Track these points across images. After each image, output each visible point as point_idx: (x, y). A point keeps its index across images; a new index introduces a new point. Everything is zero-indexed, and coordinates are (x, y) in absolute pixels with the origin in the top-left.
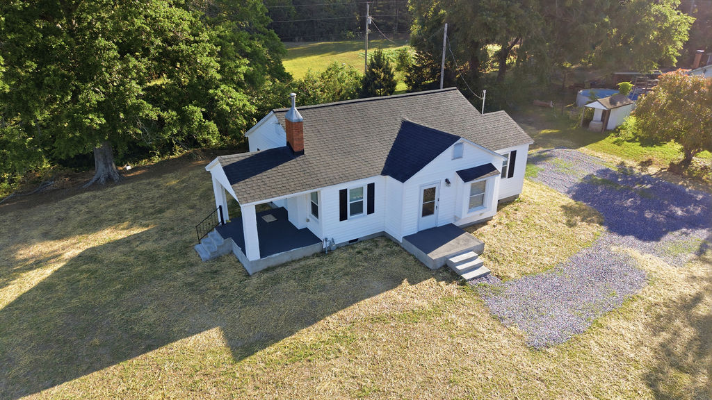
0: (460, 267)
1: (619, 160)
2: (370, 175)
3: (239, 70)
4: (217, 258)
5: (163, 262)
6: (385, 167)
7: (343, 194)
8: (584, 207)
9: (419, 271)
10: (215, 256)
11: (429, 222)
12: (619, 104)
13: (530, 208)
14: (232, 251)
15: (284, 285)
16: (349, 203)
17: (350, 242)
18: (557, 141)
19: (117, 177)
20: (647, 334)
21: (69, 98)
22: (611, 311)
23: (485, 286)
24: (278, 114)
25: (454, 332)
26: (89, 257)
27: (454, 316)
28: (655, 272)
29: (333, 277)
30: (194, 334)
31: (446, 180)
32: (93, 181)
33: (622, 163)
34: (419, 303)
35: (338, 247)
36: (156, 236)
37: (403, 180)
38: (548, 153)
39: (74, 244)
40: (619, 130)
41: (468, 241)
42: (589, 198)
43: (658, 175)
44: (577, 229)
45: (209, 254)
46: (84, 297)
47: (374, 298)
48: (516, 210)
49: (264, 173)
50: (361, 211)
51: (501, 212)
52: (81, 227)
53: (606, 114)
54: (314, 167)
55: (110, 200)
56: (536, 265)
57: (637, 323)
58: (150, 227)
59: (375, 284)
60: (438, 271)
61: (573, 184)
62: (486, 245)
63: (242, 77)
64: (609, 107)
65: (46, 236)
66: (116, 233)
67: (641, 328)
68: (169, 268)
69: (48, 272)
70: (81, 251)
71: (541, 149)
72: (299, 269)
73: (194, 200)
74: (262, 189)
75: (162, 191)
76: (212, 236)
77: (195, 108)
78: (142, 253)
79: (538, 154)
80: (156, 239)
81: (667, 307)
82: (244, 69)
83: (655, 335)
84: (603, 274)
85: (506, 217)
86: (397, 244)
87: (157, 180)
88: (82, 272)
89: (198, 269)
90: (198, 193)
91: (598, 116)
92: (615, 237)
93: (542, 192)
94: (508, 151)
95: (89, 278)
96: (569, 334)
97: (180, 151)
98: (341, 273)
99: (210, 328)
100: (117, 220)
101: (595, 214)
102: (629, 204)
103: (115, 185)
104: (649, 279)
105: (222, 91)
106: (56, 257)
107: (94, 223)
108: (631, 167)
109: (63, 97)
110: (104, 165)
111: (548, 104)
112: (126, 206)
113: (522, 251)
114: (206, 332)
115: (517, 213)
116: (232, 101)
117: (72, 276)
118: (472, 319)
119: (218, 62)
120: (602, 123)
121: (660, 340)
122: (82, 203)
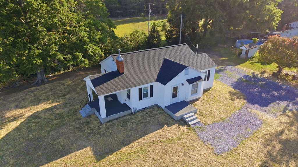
0: (187, 120)
1: (252, 71)
2: (151, 82)
3: (97, 37)
4: (89, 116)
5: (66, 118)
6: (157, 78)
7: (140, 90)
8: (238, 92)
9: (171, 121)
10: (88, 115)
11: (175, 100)
12: (252, 47)
13: (216, 92)
14: (95, 113)
15: (116, 128)
16: (142, 93)
17: (143, 109)
18: (228, 63)
19: (46, 80)
20: (262, 147)
21: (27, 52)
22: (248, 137)
23: (198, 127)
24: (113, 57)
25: (185, 147)
26: (35, 116)
27: (185, 141)
28: (266, 120)
29: (136, 124)
30: (80, 150)
31: (182, 83)
32: (36, 82)
33: (254, 73)
34: (171, 135)
35: (138, 111)
36: (63, 107)
37: (164, 84)
38: (224, 68)
39: (29, 110)
40: (253, 58)
41: (191, 108)
42: (240, 88)
43: (268, 78)
44: (235, 102)
45: (85, 114)
46: (34, 134)
47: (153, 133)
48: (210, 94)
49: (108, 82)
50: (148, 96)
51: (204, 95)
52: (32, 103)
53: (247, 51)
54: (128, 79)
55: (43, 90)
56: (218, 118)
57: (258, 142)
58: (60, 103)
59: (153, 127)
60: (179, 121)
61: (233, 82)
62: (198, 110)
63: (98, 40)
64: (248, 48)
65: (17, 107)
66: (46, 105)
67: (260, 144)
68: (68, 121)
69: (19, 123)
70: (32, 113)
71: (221, 66)
72: (122, 121)
73: (78, 90)
74: (107, 89)
75: (65, 86)
76: (86, 107)
77: (79, 54)
78: (58, 114)
79: (219, 69)
80: (63, 108)
81: (270, 135)
82: (99, 37)
83: (265, 147)
84: (245, 121)
85: (206, 97)
86: (162, 109)
87: (62, 81)
88: (33, 123)
89: (81, 121)
90: (80, 87)
91: (244, 52)
92: (250, 105)
93: (221, 86)
94: (207, 70)
95: (36, 125)
96: (231, 147)
97: (72, 68)
98: (139, 123)
99: (86, 147)
100: (47, 99)
101: (242, 95)
102: (256, 90)
103: (45, 84)
104: (263, 123)
105: (90, 46)
106: (21, 116)
107: (37, 101)
108: (257, 74)
109: (24, 51)
110: (40, 75)
111: (223, 46)
112: (50, 93)
113: (213, 112)
114: (85, 149)
115: (211, 95)
116: (94, 50)
117: (29, 124)
118: (192, 142)
119: (88, 34)
120: (245, 55)
121: (267, 150)
122: (32, 92)
